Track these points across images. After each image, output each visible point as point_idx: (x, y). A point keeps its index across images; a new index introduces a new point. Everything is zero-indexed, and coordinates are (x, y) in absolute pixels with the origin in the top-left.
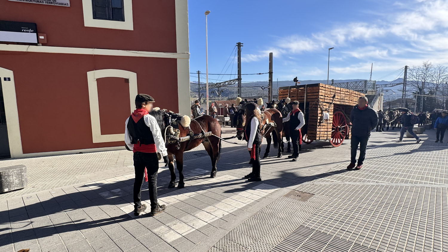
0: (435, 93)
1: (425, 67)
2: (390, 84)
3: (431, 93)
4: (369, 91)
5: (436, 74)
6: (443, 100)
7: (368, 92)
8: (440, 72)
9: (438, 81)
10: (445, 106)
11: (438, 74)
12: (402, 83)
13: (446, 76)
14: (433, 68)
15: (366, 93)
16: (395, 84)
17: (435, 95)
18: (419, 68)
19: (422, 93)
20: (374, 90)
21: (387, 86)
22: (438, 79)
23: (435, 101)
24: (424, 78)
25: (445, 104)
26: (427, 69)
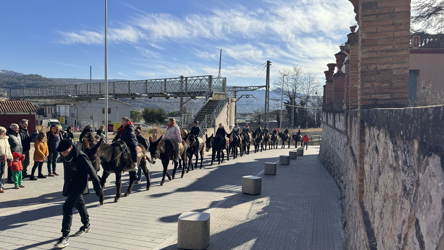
0: (306, 104)
1: (295, 72)
2: (251, 87)
3: (302, 104)
4: (216, 94)
5: (306, 81)
6: (314, 113)
7: (214, 94)
8: (310, 80)
9: (308, 90)
10: (315, 120)
11: (308, 81)
12: (264, 86)
13: (315, 85)
14: (303, 74)
15: (211, 97)
16: (256, 87)
17: (306, 106)
18: (290, 72)
19: (292, 104)
20: (224, 93)
21: (248, 90)
22: (308, 87)
23: (306, 114)
24: (295, 85)
25: (316, 117)
26: (297, 74)
